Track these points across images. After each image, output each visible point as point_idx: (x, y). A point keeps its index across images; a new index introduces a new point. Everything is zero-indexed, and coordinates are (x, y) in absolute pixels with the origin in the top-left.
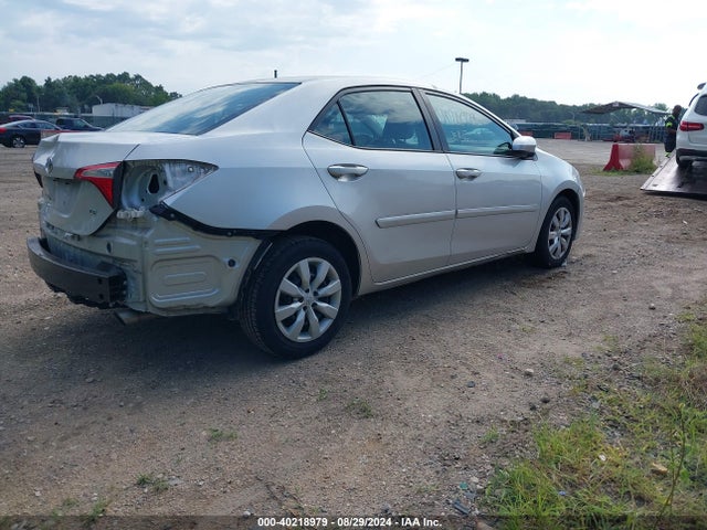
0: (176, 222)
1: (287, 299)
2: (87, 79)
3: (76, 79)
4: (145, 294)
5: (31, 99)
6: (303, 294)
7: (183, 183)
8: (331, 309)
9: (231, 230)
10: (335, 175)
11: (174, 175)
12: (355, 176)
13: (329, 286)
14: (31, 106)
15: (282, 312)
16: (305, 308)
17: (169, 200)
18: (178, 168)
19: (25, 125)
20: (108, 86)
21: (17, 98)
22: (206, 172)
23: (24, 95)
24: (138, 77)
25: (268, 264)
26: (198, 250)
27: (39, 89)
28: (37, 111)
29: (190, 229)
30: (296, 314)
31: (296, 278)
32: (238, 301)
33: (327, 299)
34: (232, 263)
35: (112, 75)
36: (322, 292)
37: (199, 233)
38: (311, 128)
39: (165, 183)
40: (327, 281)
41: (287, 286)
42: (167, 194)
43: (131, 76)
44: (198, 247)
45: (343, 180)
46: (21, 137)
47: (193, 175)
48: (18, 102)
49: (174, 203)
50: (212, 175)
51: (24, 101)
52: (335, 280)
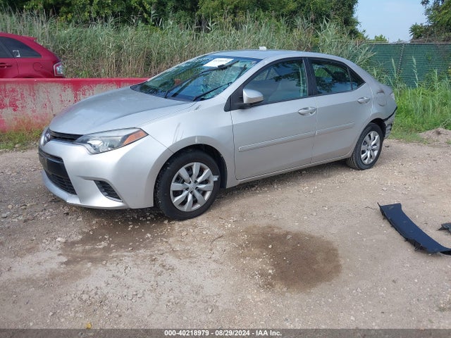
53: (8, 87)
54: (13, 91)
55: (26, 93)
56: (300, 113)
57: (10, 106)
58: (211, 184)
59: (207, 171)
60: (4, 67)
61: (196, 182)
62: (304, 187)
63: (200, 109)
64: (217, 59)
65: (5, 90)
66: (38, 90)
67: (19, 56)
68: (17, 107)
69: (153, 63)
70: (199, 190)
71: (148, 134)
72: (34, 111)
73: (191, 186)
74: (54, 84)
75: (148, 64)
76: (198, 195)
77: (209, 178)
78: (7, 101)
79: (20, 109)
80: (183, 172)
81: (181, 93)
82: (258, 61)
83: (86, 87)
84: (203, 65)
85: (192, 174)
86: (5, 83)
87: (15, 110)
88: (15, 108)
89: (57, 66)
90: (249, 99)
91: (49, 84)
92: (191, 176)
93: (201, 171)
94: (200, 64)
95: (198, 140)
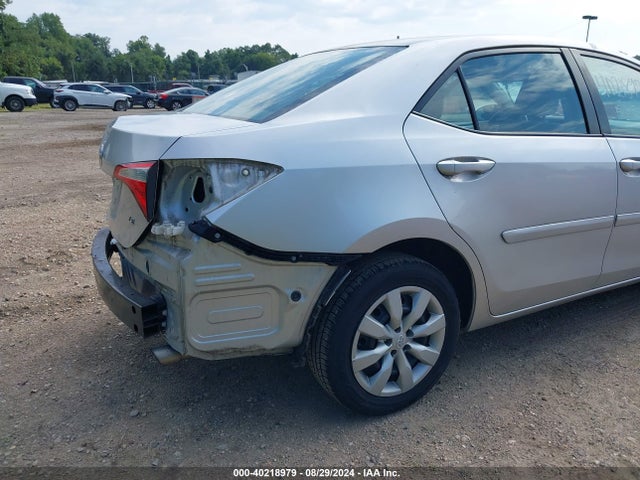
0: (222, 243)
1: (368, 343)
2: (237, 50)
3: (229, 51)
4: (184, 333)
5: (194, 69)
6: (392, 334)
7: (235, 192)
8: (429, 353)
9: (296, 254)
10: (446, 173)
11: (222, 179)
12: (476, 173)
13: (428, 324)
14: (194, 74)
15: (361, 358)
16: (393, 352)
17: (214, 215)
18: (228, 171)
19: (182, 92)
20: (253, 56)
21: (184, 68)
22: (266, 176)
23: (189, 66)
24: (278, 47)
25: (345, 296)
26: (253, 279)
27: (200, 60)
28: (197, 78)
29: (242, 253)
30: (381, 361)
31: (382, 314)
32: (303, 343)
33: (425, 340)
34: (296, 296)
35: (257, 46)
36: (418, 331)
37: (252, 257)
38: (418, 108)
39: (211, 190)
40: (427, 315)
41: (370, 325)
42: (213, 206)
43: (273, 46)
44: (253, 275)
45: (457, 180)
46: (179, 102)
47: (248, 180)
48: (184, 72)
49: (219, 219)
50: (274, 178)
51: (188, 70)
52: (437, 313)
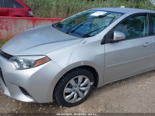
53: (4, 20)
54: (7, 22)
55: (12, 23)
56: (143, 45)
57: (5, 28)
58: (89, 87)
59: (87, 80)
60: (9, 11)
61: (80, 86)
62: (139, 84)
63: (86, 43)
64: (98, 12)
65: (3, 21)
66: (17, 22)
67: (15, 7)
68: (8, 29)
69: (70, 12)
70: (81, 91)
71: (51, 60)
72: (15, 31)
73: (77, 89)
74: (24, 20)
75: (68, 12)
76: (80, 93)
77: (88, 83)
78: (4, 26)
79: (9, 30)
80: (72, 82)
81: (76, 31)
82: (122, 14)
83: (38, 21)
84: (89, 14)
85: (78, 82)
86: (3, 18)
87: (7, 30)
88: (7, 29)
89: (31, 12)
90: (117, 38)
91: (23, 20)
92: (77, 83)
93: (84, 80)
94: (88, 14)
95: (83, 63)
